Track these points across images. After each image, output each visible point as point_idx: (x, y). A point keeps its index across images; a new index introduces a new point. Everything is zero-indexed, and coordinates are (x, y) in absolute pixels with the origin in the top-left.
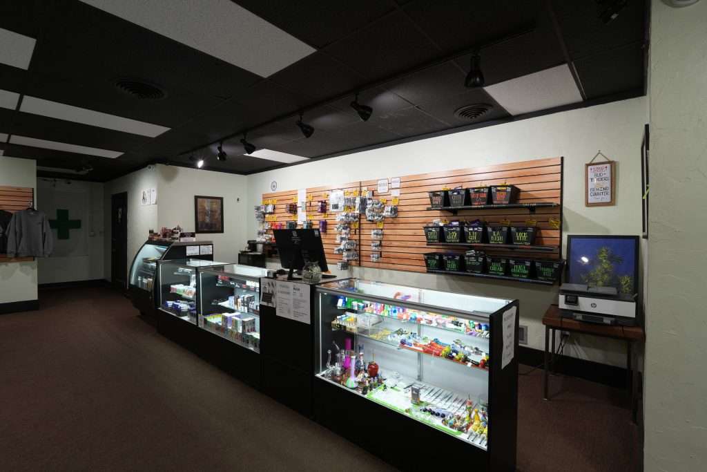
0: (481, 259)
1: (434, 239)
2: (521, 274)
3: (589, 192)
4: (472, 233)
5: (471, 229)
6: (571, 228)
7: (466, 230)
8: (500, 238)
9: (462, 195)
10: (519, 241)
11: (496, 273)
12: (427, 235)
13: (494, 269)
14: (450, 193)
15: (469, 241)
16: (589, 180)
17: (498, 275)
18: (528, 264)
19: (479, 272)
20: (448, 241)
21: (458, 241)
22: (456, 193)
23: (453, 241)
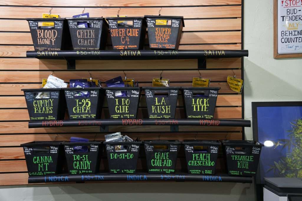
0: (135, 148)
1: (47, 115)
2: (203, 168)
3: (280, 37)
4: (120, 102)
5: (119, 94)
6: (255, 91)
7: (109, 95)
8: (167, 110)
9: (97, 30)
10: (197, 113)
11: (162, 170)
12: (30, 108)
13: (158, 163)
14: (72, 25)
15: (115, 116)
16: (280, 19)
17: (164, 173)
18: (214, 150)
19: (132, 171)
20: (75, 117)
21: (93, 116)
22: (83, 26)
23: (84, 116)
